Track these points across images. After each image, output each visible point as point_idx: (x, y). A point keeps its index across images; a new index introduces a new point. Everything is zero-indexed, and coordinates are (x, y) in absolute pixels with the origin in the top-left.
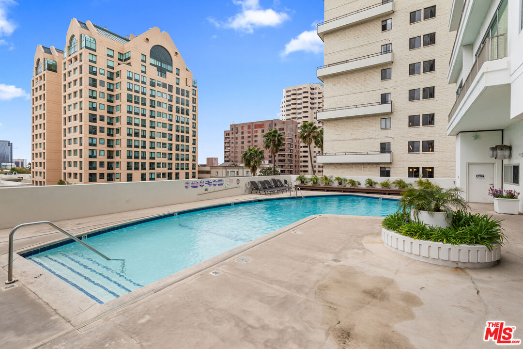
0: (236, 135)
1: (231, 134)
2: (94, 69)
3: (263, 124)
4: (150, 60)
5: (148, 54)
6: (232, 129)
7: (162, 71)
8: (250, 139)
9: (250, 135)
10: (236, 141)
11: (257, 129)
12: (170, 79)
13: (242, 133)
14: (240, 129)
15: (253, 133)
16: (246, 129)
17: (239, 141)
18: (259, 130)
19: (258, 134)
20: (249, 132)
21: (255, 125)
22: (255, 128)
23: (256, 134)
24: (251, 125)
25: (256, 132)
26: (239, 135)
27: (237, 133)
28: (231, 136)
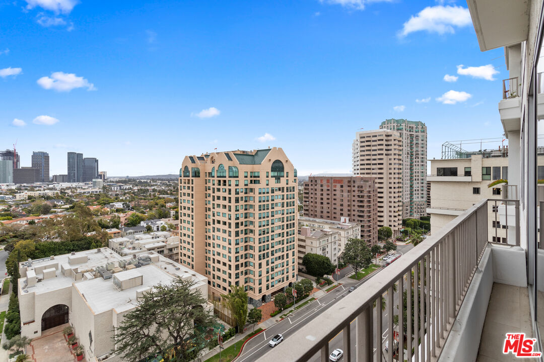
0: (316, 187)
1: (310, 185)
2: (238, 191)
3: (342, 181)
4: (271, 174)
5: (270, 170)
6: (312, 181)
7: (278, 179)
8: (329, 192)
9: (329, 188)
10: (316, 192)
11: (336, 184)
12: (283, 183)
13: (322, 186)
14: (319, 182)
15: (331, 187)
16: (324, 182)
17: (319, 193)
18: (338, 185)
19: (337, 189)
20: (328, 186)
21: (334, 180)
22: (334, 183)
23: (335, 189)
24: (330, 179)
25: (335, 186)
26: (318, 187)
27: (316, 185)
28: (310, 187)
